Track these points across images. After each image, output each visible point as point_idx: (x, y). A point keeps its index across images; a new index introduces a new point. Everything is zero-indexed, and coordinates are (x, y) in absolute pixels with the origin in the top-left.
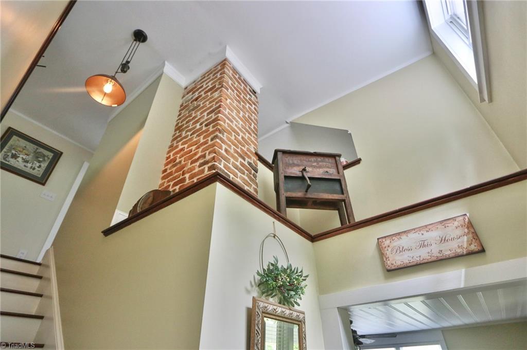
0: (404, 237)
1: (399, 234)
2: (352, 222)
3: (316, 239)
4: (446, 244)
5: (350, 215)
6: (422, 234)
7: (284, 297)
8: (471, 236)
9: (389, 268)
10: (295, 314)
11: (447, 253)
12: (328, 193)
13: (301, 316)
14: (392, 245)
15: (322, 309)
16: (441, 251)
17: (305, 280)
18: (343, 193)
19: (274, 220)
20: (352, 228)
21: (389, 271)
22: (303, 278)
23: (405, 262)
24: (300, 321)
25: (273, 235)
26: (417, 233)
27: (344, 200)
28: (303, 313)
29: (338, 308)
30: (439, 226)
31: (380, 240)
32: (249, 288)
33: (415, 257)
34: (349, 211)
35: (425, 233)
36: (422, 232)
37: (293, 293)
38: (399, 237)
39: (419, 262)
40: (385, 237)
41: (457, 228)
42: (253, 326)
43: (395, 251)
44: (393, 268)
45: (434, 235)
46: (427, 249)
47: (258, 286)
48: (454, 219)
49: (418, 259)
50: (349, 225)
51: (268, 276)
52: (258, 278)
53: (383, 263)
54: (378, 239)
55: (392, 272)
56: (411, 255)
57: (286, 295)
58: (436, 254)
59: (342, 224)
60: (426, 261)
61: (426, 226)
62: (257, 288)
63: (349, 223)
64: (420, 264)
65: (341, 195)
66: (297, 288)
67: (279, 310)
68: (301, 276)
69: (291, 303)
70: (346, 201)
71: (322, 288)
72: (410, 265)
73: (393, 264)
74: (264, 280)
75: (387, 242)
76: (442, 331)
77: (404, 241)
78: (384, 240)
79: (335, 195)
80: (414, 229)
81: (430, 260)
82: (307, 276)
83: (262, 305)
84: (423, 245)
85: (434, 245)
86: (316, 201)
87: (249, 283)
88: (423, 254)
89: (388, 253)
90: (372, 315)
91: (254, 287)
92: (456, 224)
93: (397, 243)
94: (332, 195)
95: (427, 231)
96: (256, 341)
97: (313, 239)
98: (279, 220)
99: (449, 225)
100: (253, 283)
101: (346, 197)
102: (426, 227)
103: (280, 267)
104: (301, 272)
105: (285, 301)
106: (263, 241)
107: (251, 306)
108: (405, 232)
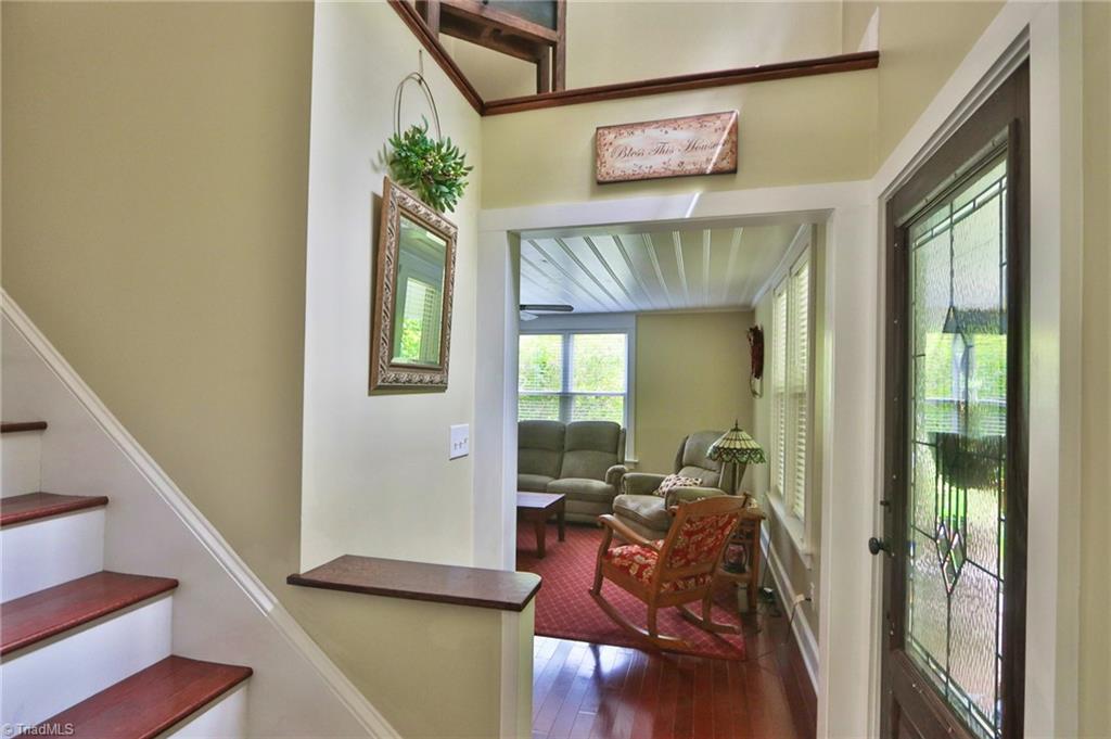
0: (638, 132)
1: (632, 126)
2: (559, 90)
3: (490, 110)
4: (694, 153)
5: (559, 77)
6: (666, 132)
7: (430, 192)
8: (728, 146)
9: (601, 179)
10: (444, 224)
11: (690, 168)
12: (526, 18)
13: (452, 230)
14: (616, 143)
15: (481, 233)
16: (682, 163)
17: (465, 174)
18: (555, 28)
19: (420, 46)
20: (558, 100)
21: (600, 183)
22: (462, 170)
23: (627, 173)
24: (450, 237)
25: (418, 77)
26: (658, 130)
27: (554, 44)
28: (456, 228)
29: (508, 232)
30: (695, 124)
31: (600, 131)
32: (377, 162)
33: (643, 168)
34: (559, 68)
35: (670, 131)
36: (666, 129)
37: (445, 189)
38: (630, 130)
39: (646, 176)
40: (609, 127)
41: (716, 130)
42: (383, 222)
43: (617, 154)
44: (607, 179)
45: (682, 136)
46: (665, 158)
47: (391, 164)
48: (717, 115)
49: (647, 171)
50: (553, 95)
51: (409, 150)
52: (391, 149)
53: (595, 168)
54: (598, 129)
55: (606, 185)
56: (639, 163)
57: (434, 190)
58: (674, 167)
59: (538, 92)
60: (656, 175)
61: (676, 120)
62: (388, 167)
63: (554, 90)
64: (648, 179)
65: (551, 31)
66: (453, 185)
67: (423, 210)
68: (461, 164)
69: (441, 205)
70: (558, 47)
71: (487, 199)
72: (633, 178)
73: (608, 174)
74: (403, 154)
75: (610, 137)
76: (637, 316)
77: (636, 140)
78: (606, 132)
79: (540, 27)
80: (657, 122)
81: (663, 175)
82: (470, 169)
83: (398, 193)
84: (660, 151)
85: (676, 152)
86: (499, 31)
87: (377, 155)
88: (655, 164)
89: (607, 154)
90: (545, 275)
91: (385, 163)
92: (718, 123)
93: (626, 140)
94: (535, 25)
95: (675, 129)
96: (388, 244)
97: (484, 109)
98: (430, 50)
99: (708, 124)
100: (383, 156)
101: (560, 38)
102: (674, 123)
103: (429, 139)
104: (463, 157)
105: (432, 200)
106: (402, 83)
107: (380, 193)
108: (642, 124)
